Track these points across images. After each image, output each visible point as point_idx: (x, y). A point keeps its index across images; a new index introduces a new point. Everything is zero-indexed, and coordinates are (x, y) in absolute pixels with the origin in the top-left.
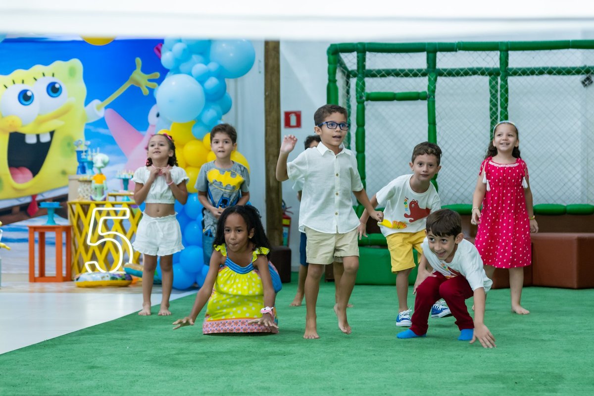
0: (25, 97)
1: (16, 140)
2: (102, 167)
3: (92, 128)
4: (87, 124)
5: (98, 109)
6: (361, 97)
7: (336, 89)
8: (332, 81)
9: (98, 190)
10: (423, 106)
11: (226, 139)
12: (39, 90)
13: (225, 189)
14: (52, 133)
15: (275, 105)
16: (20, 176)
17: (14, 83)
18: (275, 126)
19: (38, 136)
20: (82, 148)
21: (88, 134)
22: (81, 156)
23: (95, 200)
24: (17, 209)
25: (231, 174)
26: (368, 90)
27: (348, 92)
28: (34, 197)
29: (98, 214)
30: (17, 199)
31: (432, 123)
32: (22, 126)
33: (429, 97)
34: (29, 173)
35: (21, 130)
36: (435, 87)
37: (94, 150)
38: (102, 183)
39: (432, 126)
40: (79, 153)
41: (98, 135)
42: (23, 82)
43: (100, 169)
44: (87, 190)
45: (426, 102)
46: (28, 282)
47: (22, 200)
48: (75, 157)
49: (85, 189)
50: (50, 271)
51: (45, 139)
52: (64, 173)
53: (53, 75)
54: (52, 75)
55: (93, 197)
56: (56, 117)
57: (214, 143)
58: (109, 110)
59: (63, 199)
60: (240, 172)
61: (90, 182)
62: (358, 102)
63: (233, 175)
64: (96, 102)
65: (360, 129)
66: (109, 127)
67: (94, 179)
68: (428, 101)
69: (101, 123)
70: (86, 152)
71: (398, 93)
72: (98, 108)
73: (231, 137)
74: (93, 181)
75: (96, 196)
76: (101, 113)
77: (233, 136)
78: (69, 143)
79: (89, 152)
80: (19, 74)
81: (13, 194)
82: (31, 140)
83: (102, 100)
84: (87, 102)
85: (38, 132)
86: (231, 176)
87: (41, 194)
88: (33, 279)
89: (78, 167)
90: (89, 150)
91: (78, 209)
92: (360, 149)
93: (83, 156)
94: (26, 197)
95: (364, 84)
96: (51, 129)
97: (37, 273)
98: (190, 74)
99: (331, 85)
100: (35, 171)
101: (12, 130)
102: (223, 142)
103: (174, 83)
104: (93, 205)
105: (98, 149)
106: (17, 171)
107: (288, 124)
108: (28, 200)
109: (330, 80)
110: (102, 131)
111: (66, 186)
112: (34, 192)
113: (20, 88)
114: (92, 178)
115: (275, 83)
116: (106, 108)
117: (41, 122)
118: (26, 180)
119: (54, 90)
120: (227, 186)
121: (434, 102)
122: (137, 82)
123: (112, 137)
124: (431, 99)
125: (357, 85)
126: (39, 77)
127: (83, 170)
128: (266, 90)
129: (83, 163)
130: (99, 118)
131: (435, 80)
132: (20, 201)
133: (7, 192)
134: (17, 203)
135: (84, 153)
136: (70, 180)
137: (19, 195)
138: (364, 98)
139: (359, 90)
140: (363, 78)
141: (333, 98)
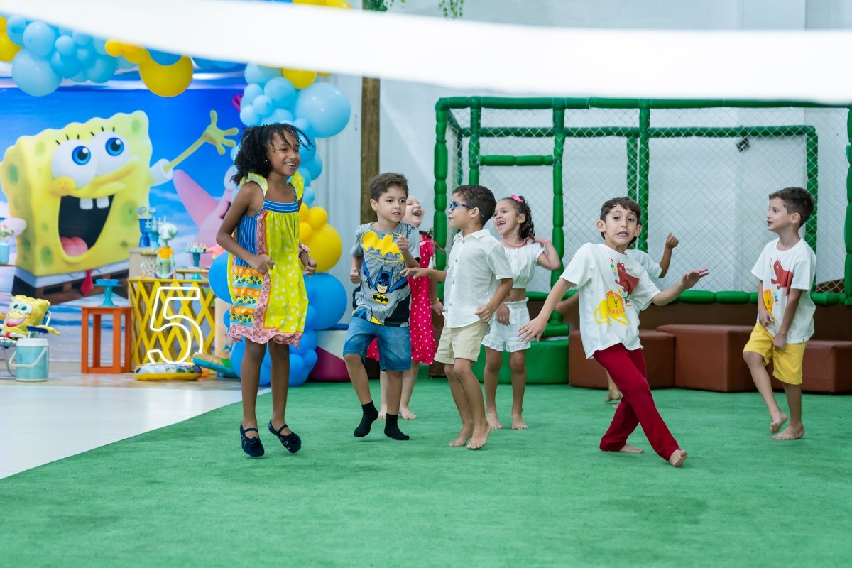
0: (80, 155)
1: (69, 205)
2: (169, 239)
3: (157, 193)
4: (152, 188)
5: (166, 170)
6: (475, 161)
7: (445, 151)
8: (441, 141)
9: (163, 266)
10: (548, 171)
12: (96, 147)
14: (111, 198)
15: (374, 168)
16: (73, 247)
17: (68, 138)
19: (95, 201)
20: (146, 216)
21: (153, 200)
22: (145, 225)
23: (160, 278)
24: (69, 286)
25: (394, 238)
26: (483, 152)
27: (459, 155)
28: (88, 272)
29: (163, 294)
30: (69, 274)
31: (558, 192)
32: (77, 189)
33: (554, 162)
34: (83, 244)
35: (75, 194)
36: (562, 150)
37: (160, 219)
38: (169, 257)
39: (558, 196)
40: (143, 222)
41: (165, 201)
42: (78, 137)
43: (166, 241)
44: (151, 266)
45: (551, 168)
46: (79, 373)
47: (75, 275)
48: (137, 226)
49: (149, 264)
50: (107, 359)
51: (103, 204)
52: (124, 244)
53: (114, 130)
54: (112, 130)
55: (158, 274)
56: (118, 178)
58: (178, 171)
61: (155, 256)
62: (471, 167)
64: (163, 162)
66: (178, 191)
67: (160, 253)
68: (554, 167)
69: (169, 186)
70: (150, 220)
71: (519, 157)
72: (166, 169)
74: (158, 256)
75: (161, 273)
76: (169, 175)
78: (131, 209)
79: (154, 221)
80: (73, 128)
81: (66, 269)
82: (86, 205)
83: (170, 159)
84: (153, 162)
85: (94, 197)
86: (393, 241)
87: (97, 269)
88: (86, 370)
89: (141, 239)
90: (154, 218)
91: (140, 288)
93: (147, 225)
94: (80, 272)
95: (478, 145)
96: (110, 193)
97: (91, 362)
99: (440, 146)
100: (91, 242)
101: (65, 194)
104: (157, 284)
105: (165, 217)
106: (69, 241)
108: (82, 276)
109: (438, 141)
110: (170, 196)
111: (127, 260)
112: (89, 267)
113: (75, 144)
114: (157, 252)
115: (374, 143)
116: (175, 169)
117: (98, 185)
118: (80, 252)
119: (114, 147)
120: (387, 255)
121: (561, 168)
122: (213, 140)
123: (182, 204)
124: (557, 165)
125: (470, 146)
126: (98, 132)
127: (146, 241)
128: (362, 152)
129: (146, 233)
130: (166, 181)
131: (563, 141)
132: (72, 277)
133: (58, 266)
134: (68, 279)
135: (148, 222)
136: (131, 253)
137: (71, 269)
138: (478, 162)
139: (473, 153)
140: (478, 138)
141: (441, 162)
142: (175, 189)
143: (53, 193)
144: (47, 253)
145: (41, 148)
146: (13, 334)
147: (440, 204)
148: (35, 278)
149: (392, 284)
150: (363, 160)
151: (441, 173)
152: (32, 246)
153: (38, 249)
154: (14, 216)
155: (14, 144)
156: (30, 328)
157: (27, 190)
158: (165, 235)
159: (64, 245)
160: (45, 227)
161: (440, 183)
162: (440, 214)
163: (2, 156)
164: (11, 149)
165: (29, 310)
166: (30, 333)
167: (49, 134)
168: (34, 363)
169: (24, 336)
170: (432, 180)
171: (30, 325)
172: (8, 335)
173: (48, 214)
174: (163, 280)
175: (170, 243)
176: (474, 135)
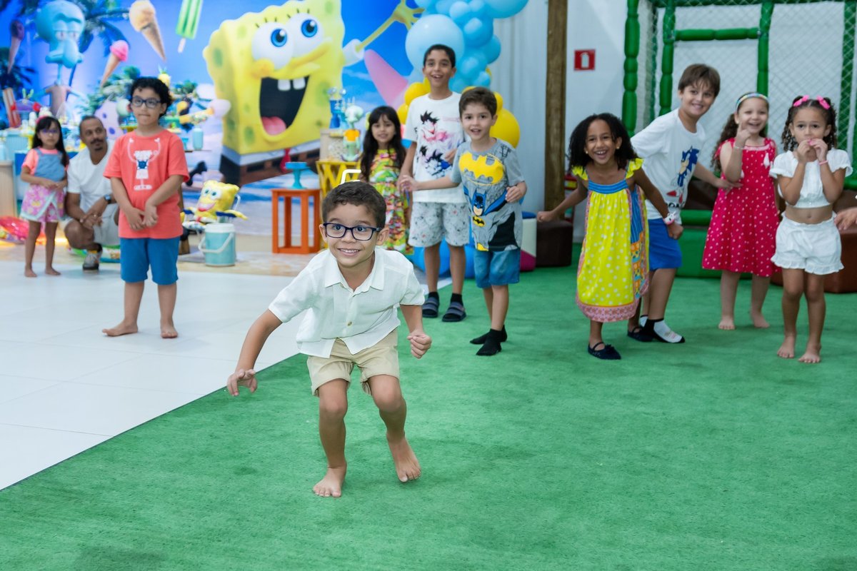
0: (278, 38)
1: (269, 86)
2: (355, 122)
3: (350, 73)
4: (346, 68)
5: (357, 51)
6: (669, 36)
7: (637, 26)
8: (632, 16)
9: (350, 148)
10: (751, 47)
11: (482, 113)
12: (292, 30)
13: (478, 182)
14: (307, 79)
15: (560, 46)
16: (272, 127)
17: (266, 21)
18: (559, 72)
19: (292, 82)
20: (337, 97)
21: (346, 80)
22: (334, 106)
23: (346, 161)
24: (269, 165)
25: (487, 159)
26: (680, 26)
27: (654, 29)
28: (287, 150)
29: (349, 177)
30: (270, 152)
31: (763, 69)
32: (276, 70)
33: (760, 35)
34: (281, 124)
35: (274, 75)
36: (769, 22)
37: (349, 100)
38: (354, 140)
39: (762, 74)
40: (333, 103)
41: (356, 81)
42: (276, 20)
43: (352, 123)
44: (339, 148)
45: (756, 42)
46: (270, 253)
47: (274, 153)
48: (328, 107)
49: (336, 146)
50: (296, 240)
51: (299, 85)
52: (319, 124)
53: (308, 12)
54: (306, 11)
55: (345, 157)
56: (312, 59)
57: (466, 118)
58: (369, 51)
59: (315, 154)
60: (501, 155)
61: (342, 138)
62: (665, 43)
63: (490, 160)
64: (355, 43)
65: (667, 78)
66: (369, 72)
67: (346, 135)
68: (759, 40)
69: (361, 66)
70: (340, 102)
71: (720, 31)
72: (358, 49)
73: (489, 108)
74: (345, 138)
75: (348, 155)
76: (361, 55)
77: (491, 107)
78: (326, 89)
79: (343, 103)
80: (271, 11)
81: (265, 147)
82: (284, 86)
83: (362, 40)
84: (345, 42)
85: (291, 78)
86: (487, 162)
87: (295, 147)
88: (277, 250)
89: (332, 120)
90: (343, 99)
91: (327, 169)
92: (665, 102)
93: (337, 107)
94: (278, 151)
95: (674, 19)
96: (306, 74)
97: (282, 243)
98: (448, 15)
99: (631, 21)
100: (289, 121)
101: (264, 76)
102: (478, 117)
103: (426, 26)
104: (343, 167)
105: (354, 98)
106: (269, 121)
107: (578, 65)
108: (281, 154)
109: (629, 15)
110: (361, 76)
111: (318, 140)
112: (287, 145)
113: (273, 27)
114: (344, 134)
115: (561, 19)
116: (366, 48)
117: (294, 66)
118: (278, 132)
119: (309, 28)
120: (480, 178)
121: (767, 42)
122: (402, 19)
123: (372, 83)
124: (764, 37)
125: (665, 20)
126: (294, 14)
127: (336, 122)
128: (549, 29)
129: (337, 115)
130: (357, 61)
131: (771, 12)
132: (272, 155)
133: (259, 145)
134: (268, 157)
135: (337, 104)
136: (322, 134)
137: (270, 148)
138: (673, 38)
139: (667, 26)
140: (674, 10)
141: (632, 38)
142: (366, 69)
143: (254, 75)
144: (250, 132)
145: (242, 32)
146: (204, 219)
147: (630, 84)
148: (239, 156)
149: (486, 207)
150: (549, 37)
151: (631, 50)
152: (236, 126)
153: (241, 129)
154: (220, 97)
155: (218, 28)
156: (219, 214)
157: (230, 73)
158: (351, 118)
159: (265, 125)
160: (247, 108)
161: (630, 61)
162: (629, 94)
163: (208, 40)
164: (216, 33)
165: (218, 196)
166: (219, 218)
167: (249, 18)
168: (221, 249)
169: (214, 221)
170: (622, 57)
171: (220, 210)
172: (199, 220)
173: (250, 96)
174: (349, 163)
175: (356, 126)
176: (669, 8)
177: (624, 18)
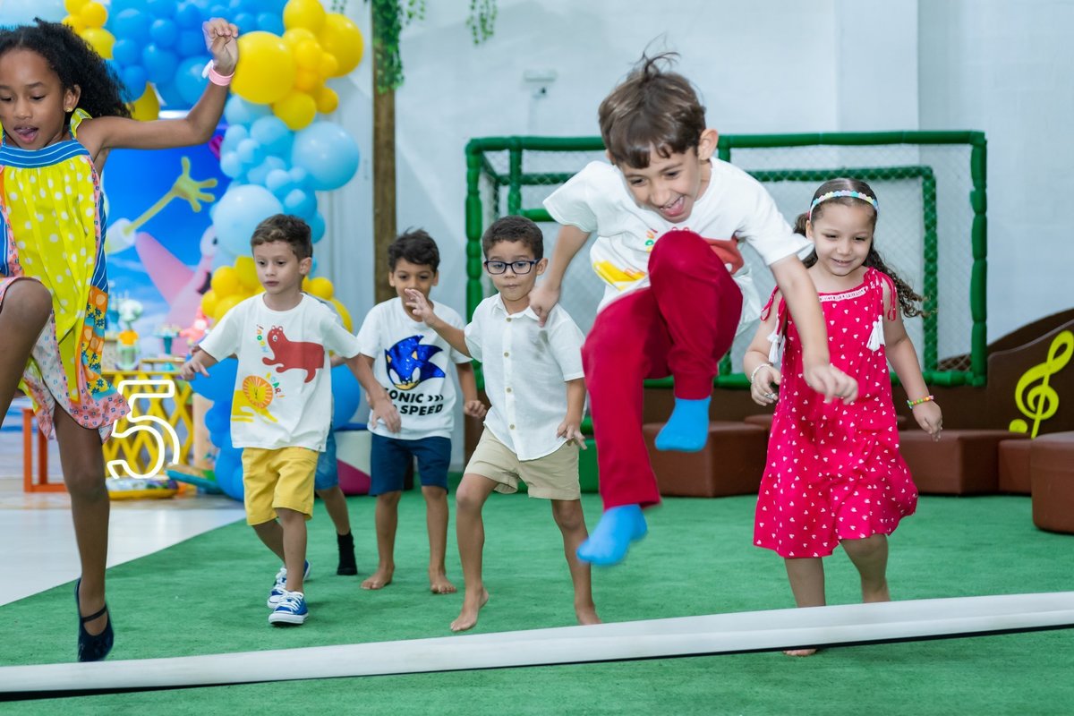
2: (133, 321)
3: (116, 262)
7: (479, 204)
8: (473, 192)
9: (126, 354)
15: (389, 227)
23: (122, 370)
26: (526, 205)
27: (496, 209)
29: (127, 390)
37: (120, 295)
38: (132, 343)
41: (126, 272)
43: (129, 323)
46: (22, 492)
50: (55, 475)
55: (120, 365)
58: (142, 234)
61: (116, 342)
64: (123, 223)
66: (142, 260)
67: (121, 338)
69: (131, 253)
72: (126, 232)
74: (119, 342)
75: (123, 364)
76: (131, 239)
83: (132, 218)
88: (30, 488)
95: (519, 197)
97: (35, 478)
98: (264, 185)
99: (472, 199)
103: (239, 199)
104: (119, 378)
105: (127, 292)
109: (469, 192)
110: (132, 265)
114: (117, 337)
115: (389, 196)
116: (139, 230)
122: (184, 193)
123: (147, 275)
125: (510, 198)
128: (376, 206)
130: (126, 247)
139: (513, 205)
140: (519, 187)
141: (474, 217)
142: (138, 257)
147: (474, 270)
151: (474, 232)
158: (127, 316)
161: (473, 245)
162: (474, 283)
174: (126, 373)
175: (134, 325)
176: (514, 184)
177: (464, 194)
